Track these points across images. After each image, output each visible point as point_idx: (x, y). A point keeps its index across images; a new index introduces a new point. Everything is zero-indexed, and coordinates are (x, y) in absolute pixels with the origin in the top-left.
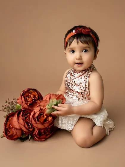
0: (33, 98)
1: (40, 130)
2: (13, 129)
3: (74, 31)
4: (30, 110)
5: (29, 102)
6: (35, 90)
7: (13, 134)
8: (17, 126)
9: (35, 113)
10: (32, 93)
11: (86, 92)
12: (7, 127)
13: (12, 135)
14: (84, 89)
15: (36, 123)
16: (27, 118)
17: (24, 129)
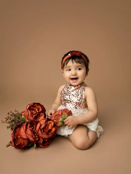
0: (38, 112)
1: (44, 139)
2: (21, 139)
3: (69, 54)
4: (35, 121)
5: (34, 114)
6: (39, 104)
7: (21, 143)
8: (25, 137)
9: (41, 125)
10: (36, 106)
11: (82, 103)
12: (15, 138)
13: (20, 145)
14: (81, 100)
15: (43, 134)
16: (34, 129)
17: (31, 139)
